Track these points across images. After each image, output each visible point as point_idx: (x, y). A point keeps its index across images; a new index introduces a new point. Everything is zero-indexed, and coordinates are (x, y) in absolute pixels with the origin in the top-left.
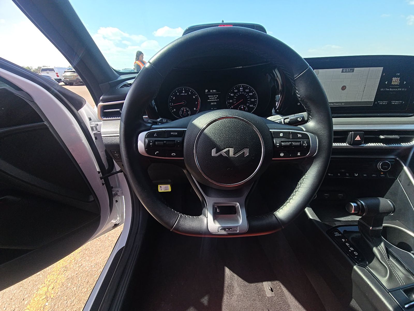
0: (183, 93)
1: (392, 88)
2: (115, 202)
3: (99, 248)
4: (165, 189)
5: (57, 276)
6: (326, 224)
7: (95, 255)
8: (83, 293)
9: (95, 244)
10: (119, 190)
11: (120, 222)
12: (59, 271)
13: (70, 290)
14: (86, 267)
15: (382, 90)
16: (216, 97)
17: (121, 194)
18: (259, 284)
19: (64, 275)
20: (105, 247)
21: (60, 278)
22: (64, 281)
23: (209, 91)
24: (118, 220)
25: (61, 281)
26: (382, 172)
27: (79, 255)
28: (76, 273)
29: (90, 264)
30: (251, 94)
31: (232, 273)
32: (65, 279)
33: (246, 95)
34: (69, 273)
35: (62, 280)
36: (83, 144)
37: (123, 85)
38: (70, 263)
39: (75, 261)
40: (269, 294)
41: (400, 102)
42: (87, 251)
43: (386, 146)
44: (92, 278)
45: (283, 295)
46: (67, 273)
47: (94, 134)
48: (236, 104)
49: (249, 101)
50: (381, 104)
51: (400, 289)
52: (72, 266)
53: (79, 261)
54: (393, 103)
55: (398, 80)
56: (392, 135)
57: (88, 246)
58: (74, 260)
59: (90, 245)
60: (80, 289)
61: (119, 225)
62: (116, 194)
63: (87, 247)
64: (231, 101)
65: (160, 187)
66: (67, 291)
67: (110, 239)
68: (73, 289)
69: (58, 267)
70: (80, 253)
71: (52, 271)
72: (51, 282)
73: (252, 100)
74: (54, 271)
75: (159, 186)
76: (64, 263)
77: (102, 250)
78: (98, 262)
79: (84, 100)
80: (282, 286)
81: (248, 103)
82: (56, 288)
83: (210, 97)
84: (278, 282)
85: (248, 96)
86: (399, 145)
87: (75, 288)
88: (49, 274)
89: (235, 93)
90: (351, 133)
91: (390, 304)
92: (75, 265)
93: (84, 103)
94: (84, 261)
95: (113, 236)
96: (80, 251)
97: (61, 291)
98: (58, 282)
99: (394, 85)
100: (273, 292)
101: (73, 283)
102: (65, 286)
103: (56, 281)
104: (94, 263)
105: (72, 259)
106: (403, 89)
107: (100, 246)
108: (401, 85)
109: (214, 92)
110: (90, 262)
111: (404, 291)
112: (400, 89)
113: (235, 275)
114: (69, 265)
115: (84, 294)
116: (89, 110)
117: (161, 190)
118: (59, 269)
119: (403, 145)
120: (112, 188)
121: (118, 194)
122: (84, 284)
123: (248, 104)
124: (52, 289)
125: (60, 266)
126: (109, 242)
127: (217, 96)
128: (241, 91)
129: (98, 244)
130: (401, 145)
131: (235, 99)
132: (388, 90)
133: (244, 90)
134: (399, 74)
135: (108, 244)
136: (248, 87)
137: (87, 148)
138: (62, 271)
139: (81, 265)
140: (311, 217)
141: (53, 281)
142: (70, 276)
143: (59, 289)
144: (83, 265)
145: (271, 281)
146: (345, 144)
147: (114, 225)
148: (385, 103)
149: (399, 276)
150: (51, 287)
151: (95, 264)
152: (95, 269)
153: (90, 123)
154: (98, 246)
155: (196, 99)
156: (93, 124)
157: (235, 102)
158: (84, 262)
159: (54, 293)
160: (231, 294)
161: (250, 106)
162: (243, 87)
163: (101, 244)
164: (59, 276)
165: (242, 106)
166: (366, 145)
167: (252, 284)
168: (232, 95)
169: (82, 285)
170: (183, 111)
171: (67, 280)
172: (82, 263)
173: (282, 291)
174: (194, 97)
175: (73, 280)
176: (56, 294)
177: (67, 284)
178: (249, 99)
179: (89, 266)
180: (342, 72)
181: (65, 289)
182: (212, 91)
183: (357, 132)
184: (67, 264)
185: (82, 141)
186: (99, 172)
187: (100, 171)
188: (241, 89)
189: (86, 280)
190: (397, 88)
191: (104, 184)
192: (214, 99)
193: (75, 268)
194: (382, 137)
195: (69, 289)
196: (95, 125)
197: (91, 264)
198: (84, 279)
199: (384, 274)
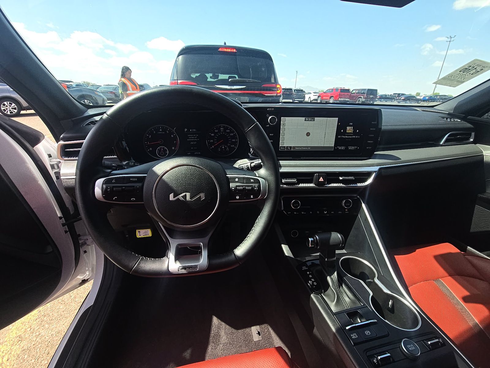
0: (161, 131)
1: (347, 136)
2: (82, 253)
3: (62, 313)
4: (144, 234)
5: (10, 346)
6: (297, 260)
7: (57, 321)
8: (43, 366)
9: (57, 308)
10: (88, 238)
11: (91, 277)
12: (12, 342)
13: (28, 362)
14: (45, 337)
15: (339, 137)
16: (196, 136)
17: (91, 242)
18: (247, 330)
19: (19, 346)
20: (70, 311)
21: (14, 349)
22: (19, 352)
23: (188, 130)
24: (87, 274)
25: (15, 353)
26: (346, 209)
27: (35, 322)
28: (34, 343)
29: (50, 332)
30: (232, 134)
31: (220, 321)
32: (20, 350)
33: (227, 136)
34: (24, 344)
35: (17, 351)
36: (39, 186)
37: (89, 122)
38: (25, 332)
39: (31, 329)
40: (256, 338)
41: (355, 147)
42: (46, 318)
43: (345, 186)
44: (53, 348)
45: (270, 337)
46: (22, 343)
47: (55, 173)
48: (217, 144)
49: (230, 141)
50: (340, 149)
51: (344, 312)
52: (27, 336)
53: (36, 329)
54: (350, 149)
55: (351, 129)
56: (349, 176)
57: (47, 311)
58: (29, 329)
59: (49, 309)
60: (39, 361)
61: (89, 280)
62: (85, 244)
63: (45, 313)
64: (212, 141)
65: (139, 232)
66: (24, 363)
67: (77, 300)
68: (31, 361)
69: (11, 337)
70: (37, 321)
71: (4, 341)
72: (5, 353)
73: (233, 140)
74: (6, 341)
75: (137, 231)
76: (18, 332)
77: (66, 315)
78: (61, 330)
79: (42, 135)
80: (270, 329)
81: (229, 143)
82: (11, 360)
83: (190, 137)
84: (266, 325)
85: (228, 136)
86: (355, 185)
87: (33, 361)
88: (2, 344)
89: (215, 133)
90: (316, 174)
91: (334, 325)
92: (32, 334)
93: (41, 138)
94: (43, 329)
95: (82, 296)
96: (37, 317)
97: (17, 363)
98: (13, 353)
99: (349, 133)
100: (260, 335)
101: (31, 355)
102: (21, 358)
103: (10, 352)
104: (55, 331)
105: (27, 328)
106: (357, 137)
107: (64, 310)
108: (355, 133)
109: (193, 131)
110: (51, 330)
111: (348, 314)
112: (354, 137)
113: (223, 323)
114: (23, 334)
115: (45, 366)
116: (48, 146)
117: (140, 235)
118: (12, 339)
119: (359, 185)
120: (79, 235)
121: (88, 243)
122: (44, 355)
123: (229, 145)
124: (7, 361)
125: (13, 335)
126: (76, 304)
127: (198, 135)
128: (221, 131)
129: (61, 307)
130: (357, 185)
131: (216, 139)
132: (344, 137)
133: (225, 130)
134: (352, 124)
135: (74, 307)
136: (229, 127)
137: (44, 190)
138: (15, 341)
139: (39, 334)
140: (286, 254)
141: (6, 352)
142: (25, 347)
143: (15, 362)
144: (42, 334)
145: (259, 325)
146: (312, 185)
147: (81, 281)
148: (343, 148)
149: (345, 300)
150: (5, 359)
151: (56, 333)
152: (57, 338)
153: (50, 160)
154: (61, 311)
155: (175, 138)
156: (54, 161)
157: (216, 142)
158: (43, 331)
159: (9, 364)
160: (217, 343)
161: (232, 146)
162: (223, 127)
163: (66, 307)
164: (13, 347)
165: (223, 146)
166: (329, 185)
167: (240, 331)
168: (212, 135)
169: (41, 356)
170: (160, 150)
171: (23, 352)
172: (40, 332)
173: (270, 334)
174: (172, 136)
175: (30, 352)
176: (12, 366)
177: (23, 356)
178: (230, 140)
179: (50, 335)
180: (305, 120)
181: (22, 361)
182: (192, 130)
183: (320, 174)
184: (21, 333)
185: (38, 182)
186: (60, 218)
187: (62, 216)
188: (221, 129)
189: (46, 351)
190: (352, 136)
191: (68, 231)
192: (194, 139)
193: (31, 338)
194: (341, 178)
195: (26, 361)
196: (56, 163)
197: (52, 333)
198: (44, 350)
199: (333, 299)
